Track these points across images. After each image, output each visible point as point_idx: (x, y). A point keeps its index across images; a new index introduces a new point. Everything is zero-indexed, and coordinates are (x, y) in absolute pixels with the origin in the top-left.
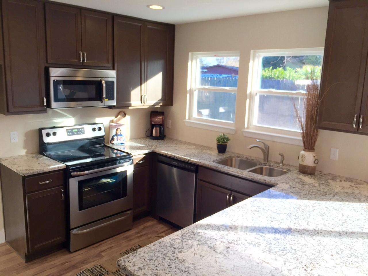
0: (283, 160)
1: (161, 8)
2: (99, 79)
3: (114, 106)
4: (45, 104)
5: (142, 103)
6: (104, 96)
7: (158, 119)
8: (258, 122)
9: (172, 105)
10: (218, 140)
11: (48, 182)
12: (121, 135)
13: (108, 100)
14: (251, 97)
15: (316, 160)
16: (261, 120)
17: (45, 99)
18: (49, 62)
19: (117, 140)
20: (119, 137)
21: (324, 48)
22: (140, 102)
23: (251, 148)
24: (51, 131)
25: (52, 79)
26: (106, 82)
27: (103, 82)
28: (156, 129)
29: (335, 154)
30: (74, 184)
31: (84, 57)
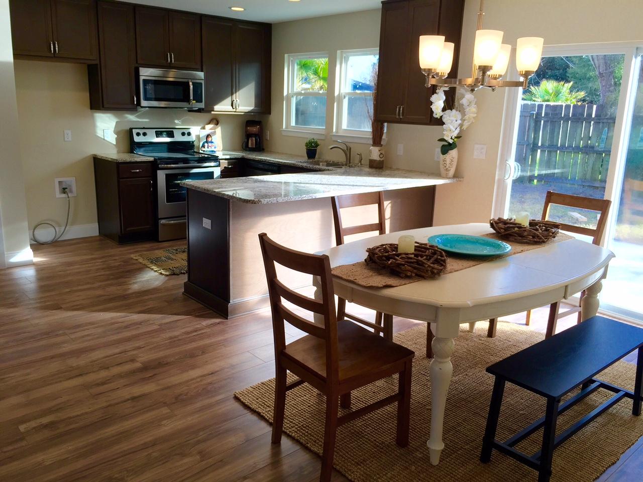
0: (361, 160)
1: (243, 9)
2: (186, 80)
3: (203, 109)
4: (135, 103)
5: (233, 109)
6: (192, 98)
7: (254, 129)
8: (348, 126)
9: (270, 113)
10: (307, 145)
11: (138, 171)
12: (212, 142)
13: (196, 102)
14: (340, 99)
15: (381, 154)
16: (350, 123)
17: (135, 98)
18: (139, 63)
19: (208, 148)
20: (210, 144)
21: (379, 48)
22: (231, 107)
23: (331, 149)
24: (141, 131)
25: (142, 78)
26: (193, 84)
27: (191, 83)
28: (252, 141)
29: (400, 149)
30: (161, 176)
31: (171, 58)
